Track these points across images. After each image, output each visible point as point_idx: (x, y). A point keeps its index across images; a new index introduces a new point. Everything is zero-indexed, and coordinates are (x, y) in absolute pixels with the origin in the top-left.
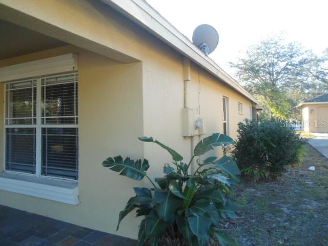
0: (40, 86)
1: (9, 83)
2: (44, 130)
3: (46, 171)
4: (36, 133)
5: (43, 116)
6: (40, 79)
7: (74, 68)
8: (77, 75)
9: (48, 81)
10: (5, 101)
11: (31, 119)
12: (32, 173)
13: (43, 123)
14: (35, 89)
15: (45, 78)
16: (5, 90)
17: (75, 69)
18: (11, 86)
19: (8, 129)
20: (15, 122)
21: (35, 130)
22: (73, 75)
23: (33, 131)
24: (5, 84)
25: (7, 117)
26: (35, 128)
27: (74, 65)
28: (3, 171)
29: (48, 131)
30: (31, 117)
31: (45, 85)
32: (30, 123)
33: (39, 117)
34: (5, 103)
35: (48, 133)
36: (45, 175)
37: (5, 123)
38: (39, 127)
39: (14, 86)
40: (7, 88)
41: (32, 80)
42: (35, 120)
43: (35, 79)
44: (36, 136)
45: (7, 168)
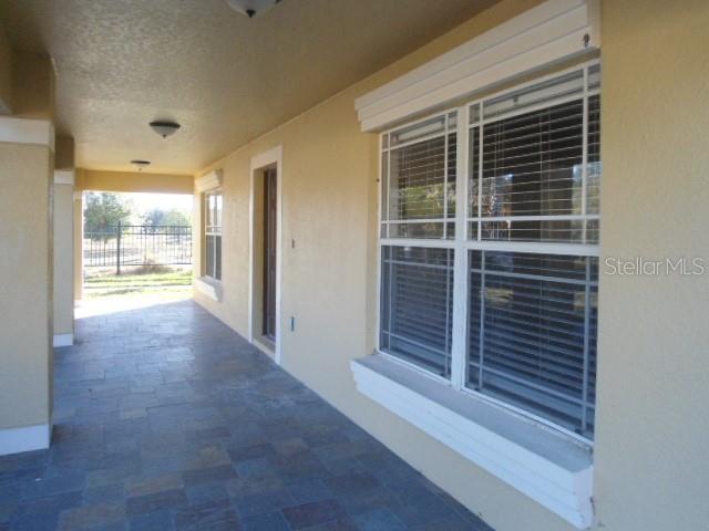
0: (468, 127)
1: (389, 132)
2: (475, 256)
3: (481, 377)
4: (452, 264)
5: (475, 215)
6: (467, 108)
7: (587, 38)
8: (594, 70)
9: (490, 110)
10: (380, 177)
11: (441, 225)
12: (442, 375)
13: (473, 235)
14: (453, 139)
15: (481, 101)
16: (381, 151)
17: (591, 43)
18: (395, 140)
19: (386, 249)
20: (401, 231)
21: (452, 256)
22: (579, 75)
23: (446, 256)
24: (381, 136)
25: (384, 218)
26: (452, 250)
27: (588, 30)
28: (375, 351)
29: (488, 260)
30: (442, 217)
31: (481, 123)
32: (437, 235)
33: (462, 221)
34: (380, 184)
35: (487, 268)
36: (477, 390)
37: (379, 235)
38: (461, 245)
39: (402, 137)
40: (385, 146)
41: (446, 112)
42: (451, 226)
43: (453, 110)
44: (452, 272)
45: (384, 346)
